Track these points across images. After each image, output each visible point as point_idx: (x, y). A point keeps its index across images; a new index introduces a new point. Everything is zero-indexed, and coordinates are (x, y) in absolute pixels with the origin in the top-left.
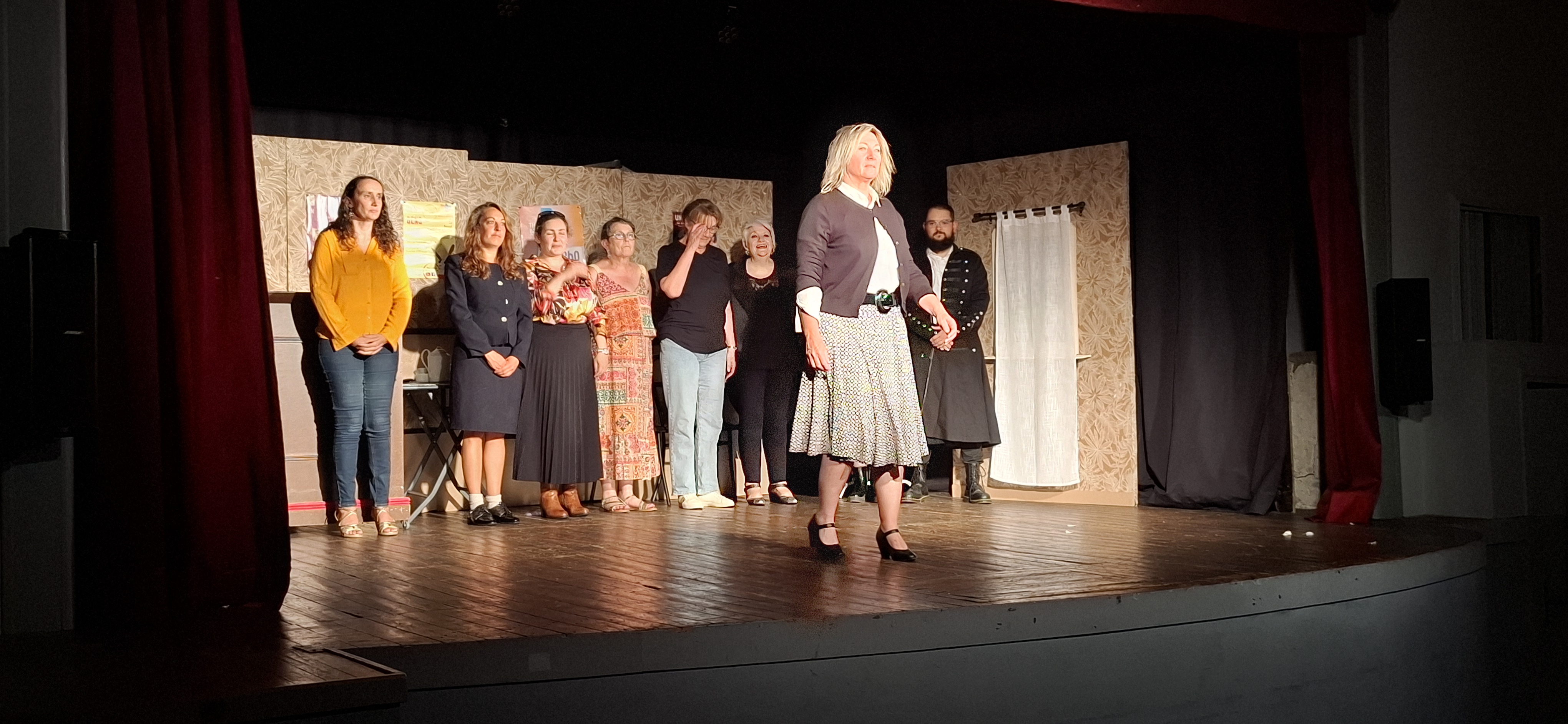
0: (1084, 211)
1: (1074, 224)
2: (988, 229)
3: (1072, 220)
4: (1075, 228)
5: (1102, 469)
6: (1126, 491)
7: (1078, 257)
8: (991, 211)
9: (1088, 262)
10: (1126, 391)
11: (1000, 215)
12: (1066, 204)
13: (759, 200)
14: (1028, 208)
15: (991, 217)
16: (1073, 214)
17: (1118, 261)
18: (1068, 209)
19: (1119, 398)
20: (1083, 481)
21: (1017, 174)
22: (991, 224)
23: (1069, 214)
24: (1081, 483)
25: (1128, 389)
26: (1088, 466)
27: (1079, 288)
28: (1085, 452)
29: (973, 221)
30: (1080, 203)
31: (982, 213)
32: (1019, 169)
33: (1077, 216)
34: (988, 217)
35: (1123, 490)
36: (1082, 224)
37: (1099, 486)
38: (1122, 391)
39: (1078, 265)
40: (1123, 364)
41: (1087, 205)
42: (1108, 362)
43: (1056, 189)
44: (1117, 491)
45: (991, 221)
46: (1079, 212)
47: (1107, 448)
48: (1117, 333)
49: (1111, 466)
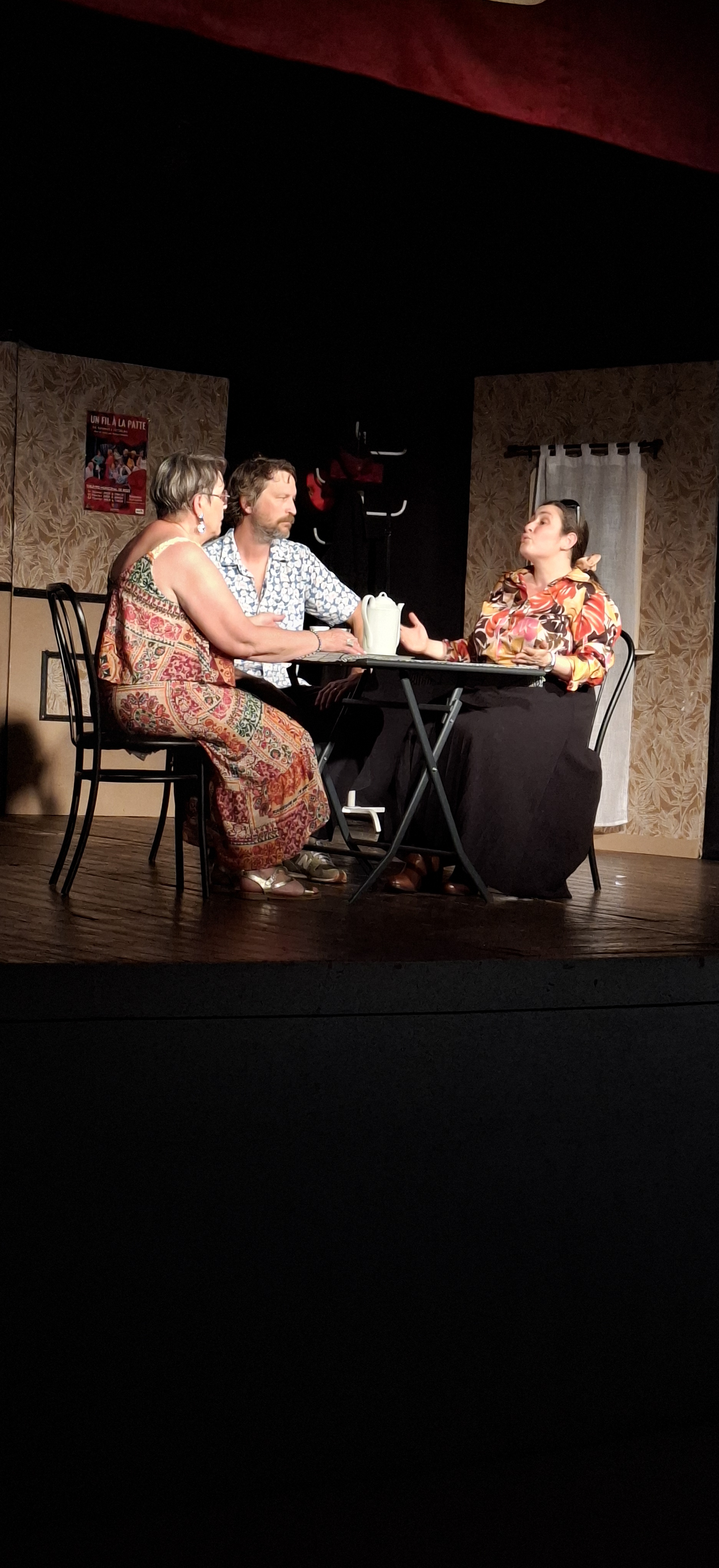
0: (660, 454)
1: (644, 469)
2: (525, 469)
3: (643, 464)
4: (646, 476)
5: (658, 806)
6: (688, 838)
7: (647, 515)
8: (531, 443)
9: (660, 523)
10: (698, 702)
11: (545, 451)
12: (636, 441)
13: (210, 403)
14: (585, 443)
15: (530, 453)
16: (645, 455)
17: (701, 524)
18: (639, 449)
19: (688, 711)
20: (631, 821)
21: (571, 394)
22: (530, 461)
23: (640, 455)
24: (628, 825)
25: (701, 700)
26: (639, 802)
27: (646, 558)
28: (638, 783)
29: (506, 456)
30: (656, 442)
31: (519, 445)
32: (574, 386)
33: (650, 458)
34: (526, 452)
35: (685, 836)
36: (656, 472)
37: (652, 830)
38: (693, 702)
39: (646, 527)
40: (698, 666)
41: (665, 447)
42: (677, 663)
43: (623, 418)
44: (676, 837)
45: (530, 457)
46: (652, 455)
47: (668, 779)
48: (692, 622)
49: (671, 803)
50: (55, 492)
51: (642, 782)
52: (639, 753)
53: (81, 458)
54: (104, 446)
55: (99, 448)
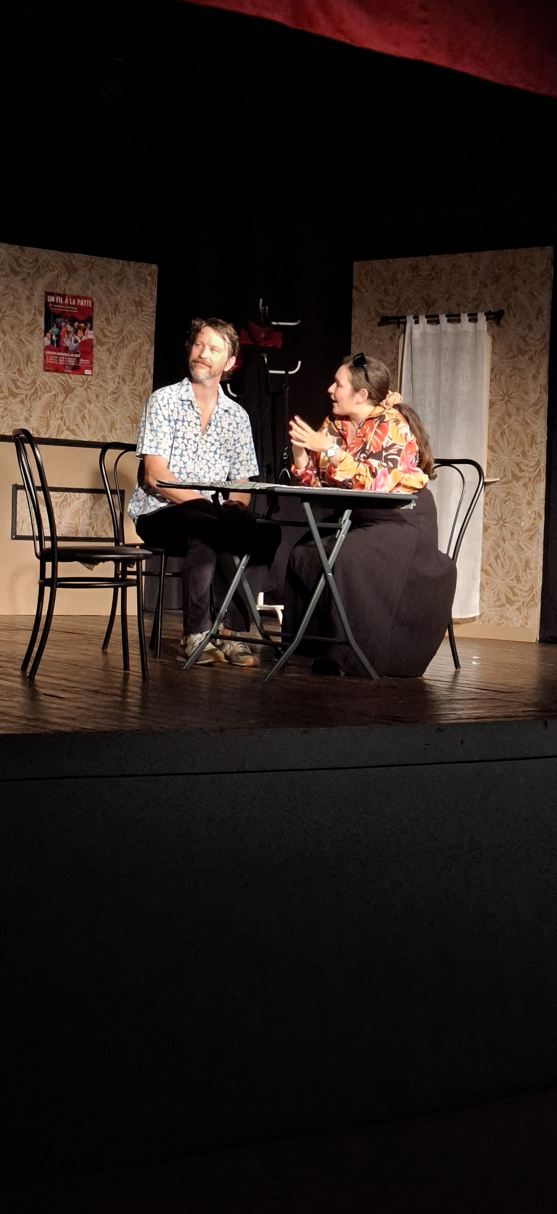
0: (502, 322)
1: (490, 334)
2: (395, 335)
3: (488, 330)
4: (491, 339)
5: (504, 601)
6: (527, 626)
7: (492, 370)
8: (399, 315)
9: (503, 377)
10: (535, 519)
11: (410, 320)
12: (483, 311)
13: (143, 285)
14: (442, 313)
15: (399, 322)
16: (490, 323)
17: (535, 377)
18: (485, 318)
19: (527, 526)
20: (482, 614)
21: (431, 274)
22: (399, 328)
23: (486, 323)
24: (480, 616)
25: (537, 517)
26: (489, 599)
27: (492, 405)
28: (487, 584)
29: (379, 324)
30: (499, 312)
31: (390, 315)
32: (433, 268)
33: (495, 325)
34: (396, 321)
35: (524, 624)
36: (499, 336)
37: (499, 620)
38: (530, 519)
39: (492, 380)
40: (535, 490)
41: (506, 316)
42: (518, 488)
43: (472, 293)
44: (518, 625)
45: (399, 325)
46: (496, 322)
47: (511, 580)
48: (529, 454)
49: (514, 599)
50: (21, 357)
51: (491, 583)
52: (488, 560)
53: (40, 329)
54: (59, 320)
55: (55, 322)
